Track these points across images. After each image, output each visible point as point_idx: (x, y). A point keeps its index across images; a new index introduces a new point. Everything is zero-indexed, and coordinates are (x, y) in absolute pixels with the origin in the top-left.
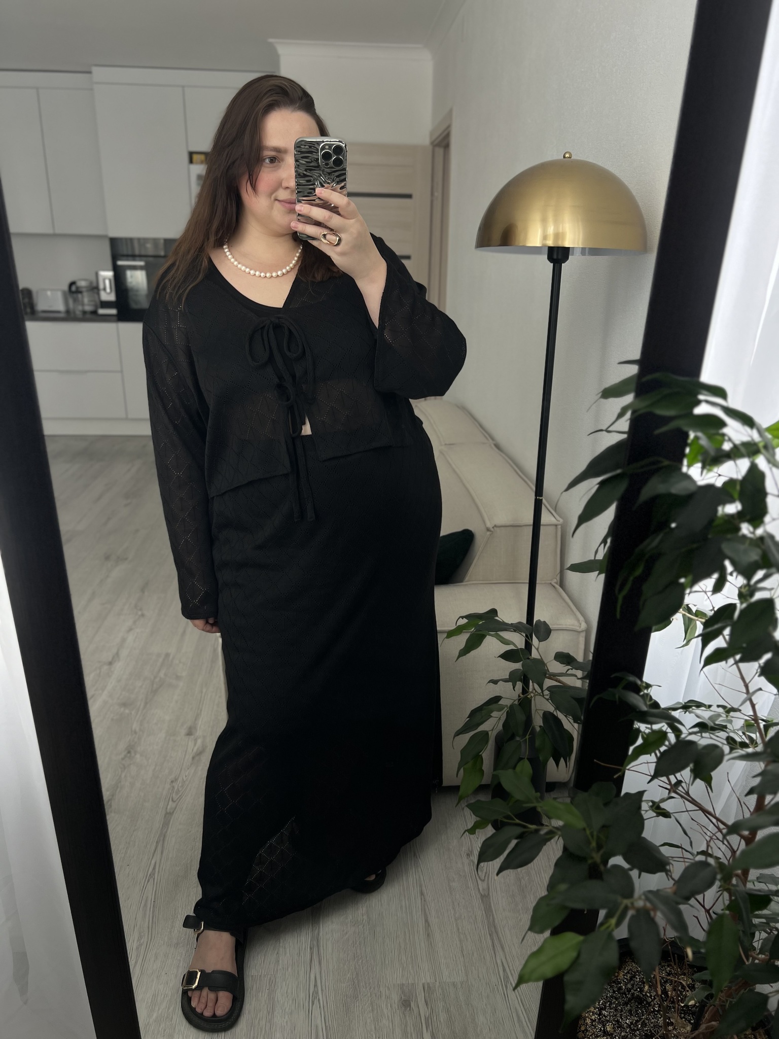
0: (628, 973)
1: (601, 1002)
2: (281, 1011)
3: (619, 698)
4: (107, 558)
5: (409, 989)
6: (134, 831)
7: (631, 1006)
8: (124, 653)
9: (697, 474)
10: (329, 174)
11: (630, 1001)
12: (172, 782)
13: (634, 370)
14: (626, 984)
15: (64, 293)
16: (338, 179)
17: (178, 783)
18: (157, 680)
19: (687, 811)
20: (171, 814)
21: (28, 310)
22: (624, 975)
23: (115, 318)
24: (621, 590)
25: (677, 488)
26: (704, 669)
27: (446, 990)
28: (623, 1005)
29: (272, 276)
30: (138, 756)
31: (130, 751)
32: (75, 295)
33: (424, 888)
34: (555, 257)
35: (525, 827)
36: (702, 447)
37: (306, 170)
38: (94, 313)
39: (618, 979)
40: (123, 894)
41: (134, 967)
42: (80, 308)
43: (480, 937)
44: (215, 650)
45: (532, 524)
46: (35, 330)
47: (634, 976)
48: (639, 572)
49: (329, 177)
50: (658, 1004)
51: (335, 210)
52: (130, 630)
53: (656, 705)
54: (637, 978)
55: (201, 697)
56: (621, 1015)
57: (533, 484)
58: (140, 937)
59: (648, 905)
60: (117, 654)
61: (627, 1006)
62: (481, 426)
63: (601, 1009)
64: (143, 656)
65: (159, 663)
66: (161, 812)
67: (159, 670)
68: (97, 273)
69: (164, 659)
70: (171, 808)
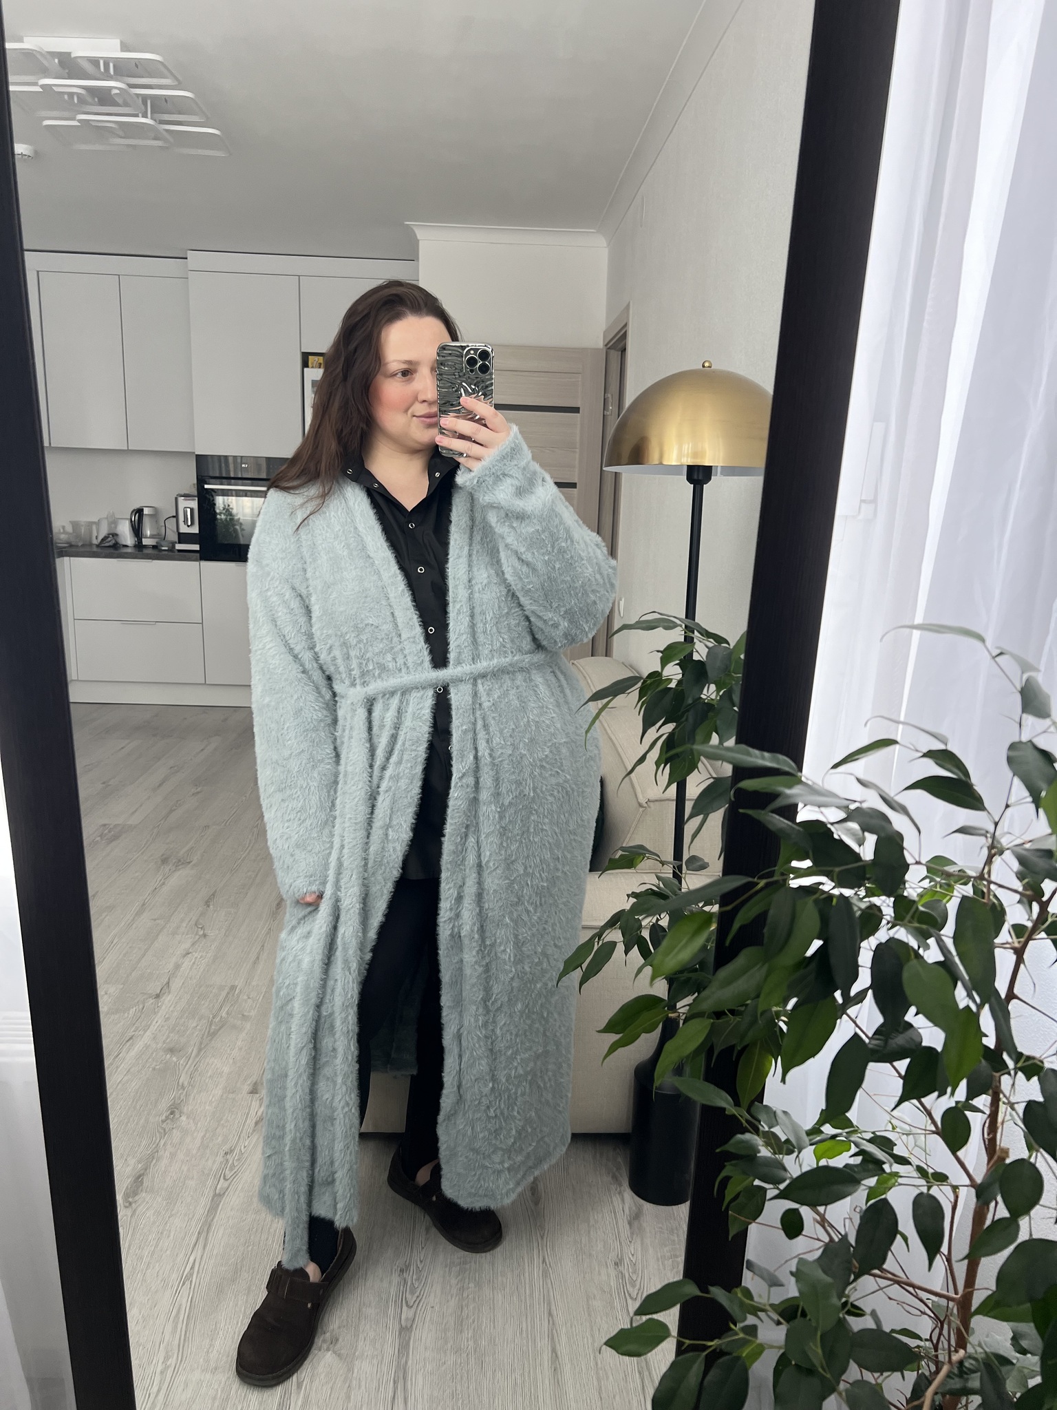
4: (165, 861)
6: (169, 1218)
8: (176, 984)
12: (226, 1154)
17: (234, 1156)
18: (217, 1020)
20: (221, 1195)
23: (197, 556)
30: (184, 1118)
31: (174, 1111)
33: (553, 1307)
34: (695, 477)
38: (172, 549)
52: (187, 953)
60: (168, 984)
64: (201, 987)
65: (221, 998)
66: (209, 1193)
67: (221, 1007)
68: (176, 499)
69: (228, 993)
70: (221, 1188)
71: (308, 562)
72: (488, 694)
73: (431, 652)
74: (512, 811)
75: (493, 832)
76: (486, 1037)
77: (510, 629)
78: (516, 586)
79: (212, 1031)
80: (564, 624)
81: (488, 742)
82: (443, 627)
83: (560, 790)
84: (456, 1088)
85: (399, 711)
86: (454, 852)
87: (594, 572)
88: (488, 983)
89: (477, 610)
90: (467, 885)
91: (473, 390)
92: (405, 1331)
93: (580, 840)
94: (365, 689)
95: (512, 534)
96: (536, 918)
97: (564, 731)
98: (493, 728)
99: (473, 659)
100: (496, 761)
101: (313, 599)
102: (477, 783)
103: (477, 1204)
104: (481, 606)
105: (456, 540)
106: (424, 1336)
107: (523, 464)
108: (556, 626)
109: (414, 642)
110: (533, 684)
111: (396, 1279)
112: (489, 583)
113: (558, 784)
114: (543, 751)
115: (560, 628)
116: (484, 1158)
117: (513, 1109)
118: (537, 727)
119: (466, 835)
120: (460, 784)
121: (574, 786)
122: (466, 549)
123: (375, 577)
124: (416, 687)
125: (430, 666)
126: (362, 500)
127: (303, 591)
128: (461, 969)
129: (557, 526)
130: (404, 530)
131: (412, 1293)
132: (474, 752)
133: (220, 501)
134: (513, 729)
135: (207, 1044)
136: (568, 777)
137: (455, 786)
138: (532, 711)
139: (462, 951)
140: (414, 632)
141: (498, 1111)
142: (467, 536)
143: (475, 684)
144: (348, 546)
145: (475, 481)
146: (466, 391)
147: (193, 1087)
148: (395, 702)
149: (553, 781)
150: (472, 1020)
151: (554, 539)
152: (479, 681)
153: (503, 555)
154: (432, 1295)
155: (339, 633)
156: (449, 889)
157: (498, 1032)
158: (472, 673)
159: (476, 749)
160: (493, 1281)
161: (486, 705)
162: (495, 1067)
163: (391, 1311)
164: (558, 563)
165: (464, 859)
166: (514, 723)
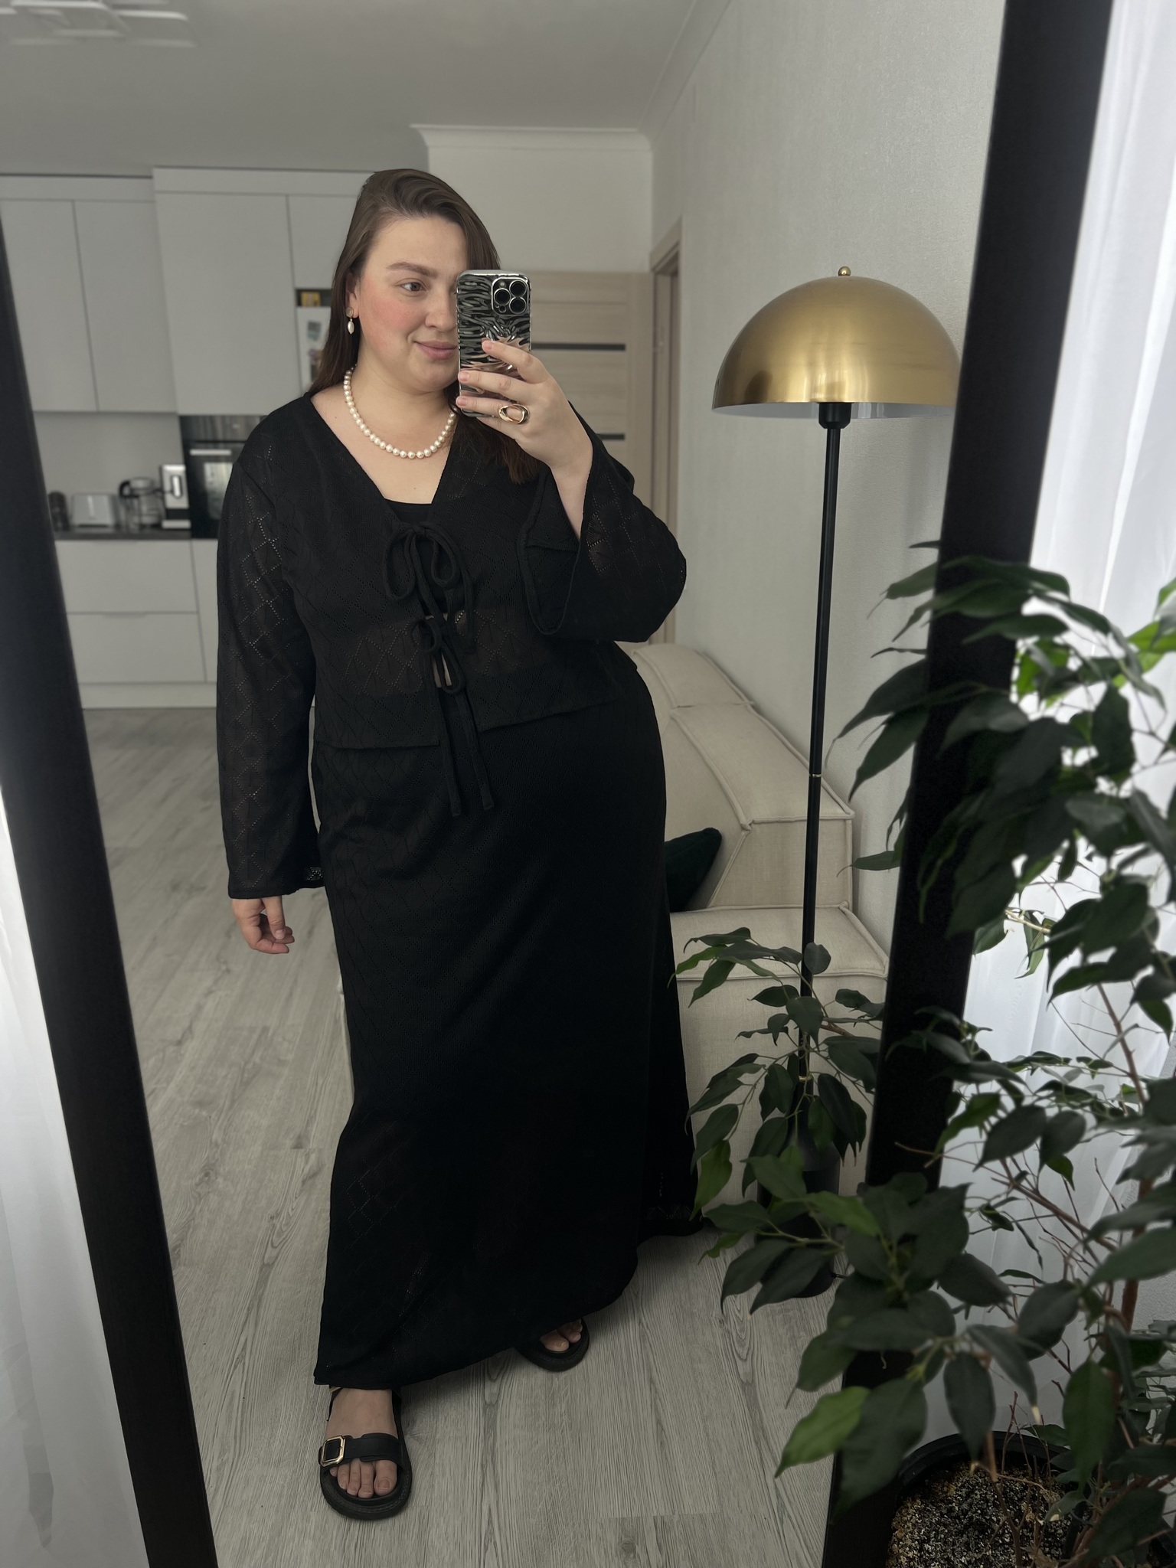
0: (963, 1486)
1: (923, 1531)
2: (437, 1561)
3: (929, 1045)
4: (175, 887)
5: (632, 1526)
6: (213, 1293)
7: (968, 1537)
8: (200, 1027)
9: (1031, 706)
10: (506, 321)
11: (967, 1529)
12: (272, 1218)
13: (931, 556)
14: (960, 1504)
15: (113, 499)
16: (518, 330)
17: (281, 1219)
18: (250, 1066)
19: (1037, 1218)
20: (270, 1266)
21: (60, 524)
22: (957, 1490)
23: (188, 534)
24: (924, 882)
25: (999, 722)
26: (1055, 1001)
27: (690, 1527)
28: (956, 1536)
29: (416, 457)
30: (220, 1180)
31: (208, 1172)
32: (128, 501)
33: (654, 1374)
34: (830, 419)
35: (794, 1241)
36: (1037, 666)
37: (473, 317)
38: (157, 526)
39: (947, 1497)
40: (196, 1388)
41: (214, 1497)
42: (136, 520)
43: (741, 1447)
44: (337, 1022)
45: (806, 818)
46: (68, 554)
47: (972, 1491)
48: (949, 852)
49: (506, 326)
50: (1009, 1533)
51: (514, 373)
52: (210, 992)
53: (984, 1056)
54: (976, 1494)
55: (316, 1091)
56: (953, 1550)
57: (806, 758)
58: (222, 1452)
59: (978, 1350)
60: (190, 1028)
61: (962, 1537)
62: (732, 681)
63: (922, 1542)
64: (228, 1030)
65: (252, 1042)
66: (256, 1264)
67: (253, 1052)
68: (161, 468)
69: (260, 1036)
70: (270, 1258)
79: (245, 1080)
92: (490, 1408)
106: (512, 1413)
133: (209, 469)
135: (241, 1095)
147: (228, 1144)
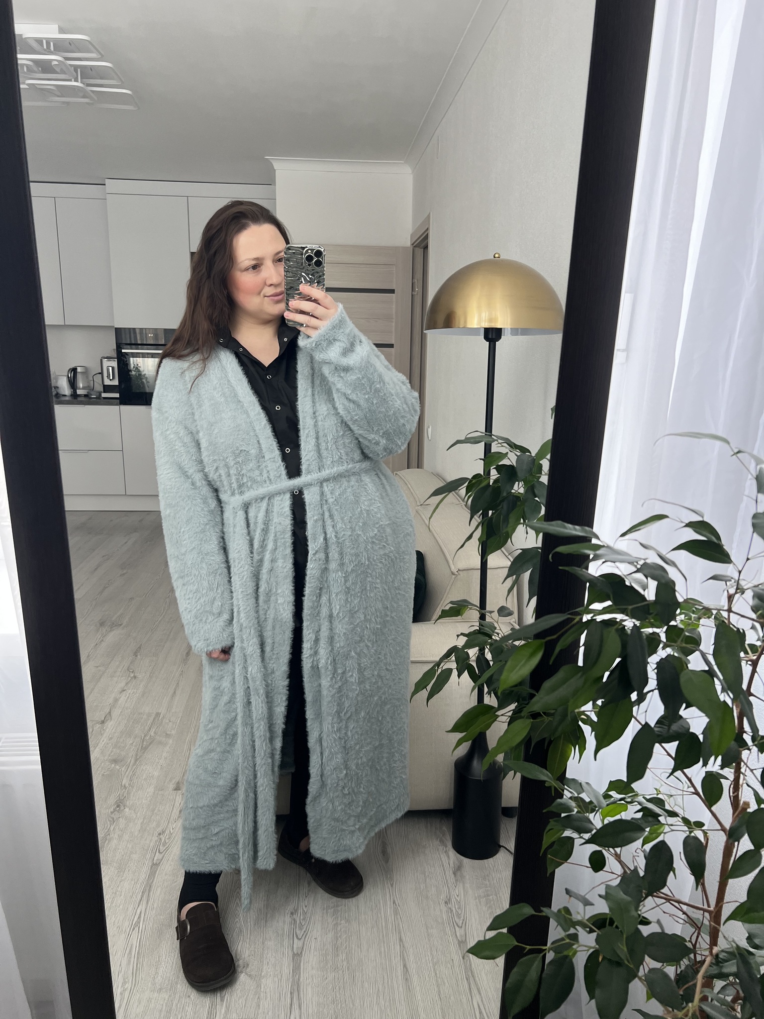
4: (102, 624)
8: (116, 713)
12: (160, 834)
17: (165, 835)
18: (147, 738)
20: (157, 865)
23: (118, 401)
30: (127, 810)
31: (119, 805)
33: (403, 936)
34: (490, 337)
38: (99, 397)
43: (457, 981)
51: (316, 302)
52: (123, 691)
60: (110, 713)
64: (134, 715)
65: (149, 722)
66: (148, 863)
67: (150, 729)
68: (101, 360)
69: (154, 719)
70: (157, 860)
71: (195, 408)
72: (331, 493)
73: (287, 468)
74: (354, 575)
75: (341, 591)
76: (340, 738)
77: (345, 446)
78: (347, 419)
79: (144, 746)
80: (383, 442)
81: (333, 527)
82: (296, 446)
83: (387, 558)
84: (319, 777)
85: (267, 511)
86: (312, 608)
87: (402, 403)
88: (340, 700)
89: (321, 434)
90: (322, 630)
91: (311, 278)
92: (297, 956)
93: (403, 593)
94: (242, 497)
95: (341, 381)
96: (373, 651)
97: (387, 516)
98: (337, 517)
99: (319, 469)
100: (340, 541)
101: (201, 434)
102: (327, 557)
103: (340, 857)
104: (324, 430)
105: (302, 385)
106: (311, 960)
107: (347, 331)
108: (377, 443)
109: (274, 461)
110: (363, 483)
111: (288, 919)
112: (328, 414)
113: (385, 554)
114: (373, 531)
115: (381, 444)
116: (342, 824)
117: (360, 787)
118: (368, 514)
119: (320, 595)
120: (314, 558)
121: (397, 555)
122: (310, 390)
123: (245, 416)
124: (279, 493)
125: (286, 477)
126: (232, 360)
127: (194, 429)
128: (320, 691)
129: (372, 374)
130: (264, 380)
131: (301, 929)
132: (323, 535)
133: (133, 361)
134: (351, 517)
135: (141, 756)
136: (392, 548)
137: (311, 560)
138: (364, 503)
139: (320, 677)
140: (274, 454)
141: (350, 790)
142: (310, 381)
143: (321, 486)
144: (224, 394)
145: (314, 345)
146: (305, 279)
147: (133, 787)
148: (264, 504)
149: (382, 552)
150: (330, 726)
151: (371, 383)
152: (325, 484)
153: (335, 396)
154: (315, 930)
155: (221, 458)
156: (309, 634)
157: (349, 734)
158: (318, 479)
159: (325, 533)
160: (359, 918)
161: (331, 500)
162: (348, 759)
163: (286, 943)
164: (375, 399)
165: (319, 613)
166: (351, 513)
